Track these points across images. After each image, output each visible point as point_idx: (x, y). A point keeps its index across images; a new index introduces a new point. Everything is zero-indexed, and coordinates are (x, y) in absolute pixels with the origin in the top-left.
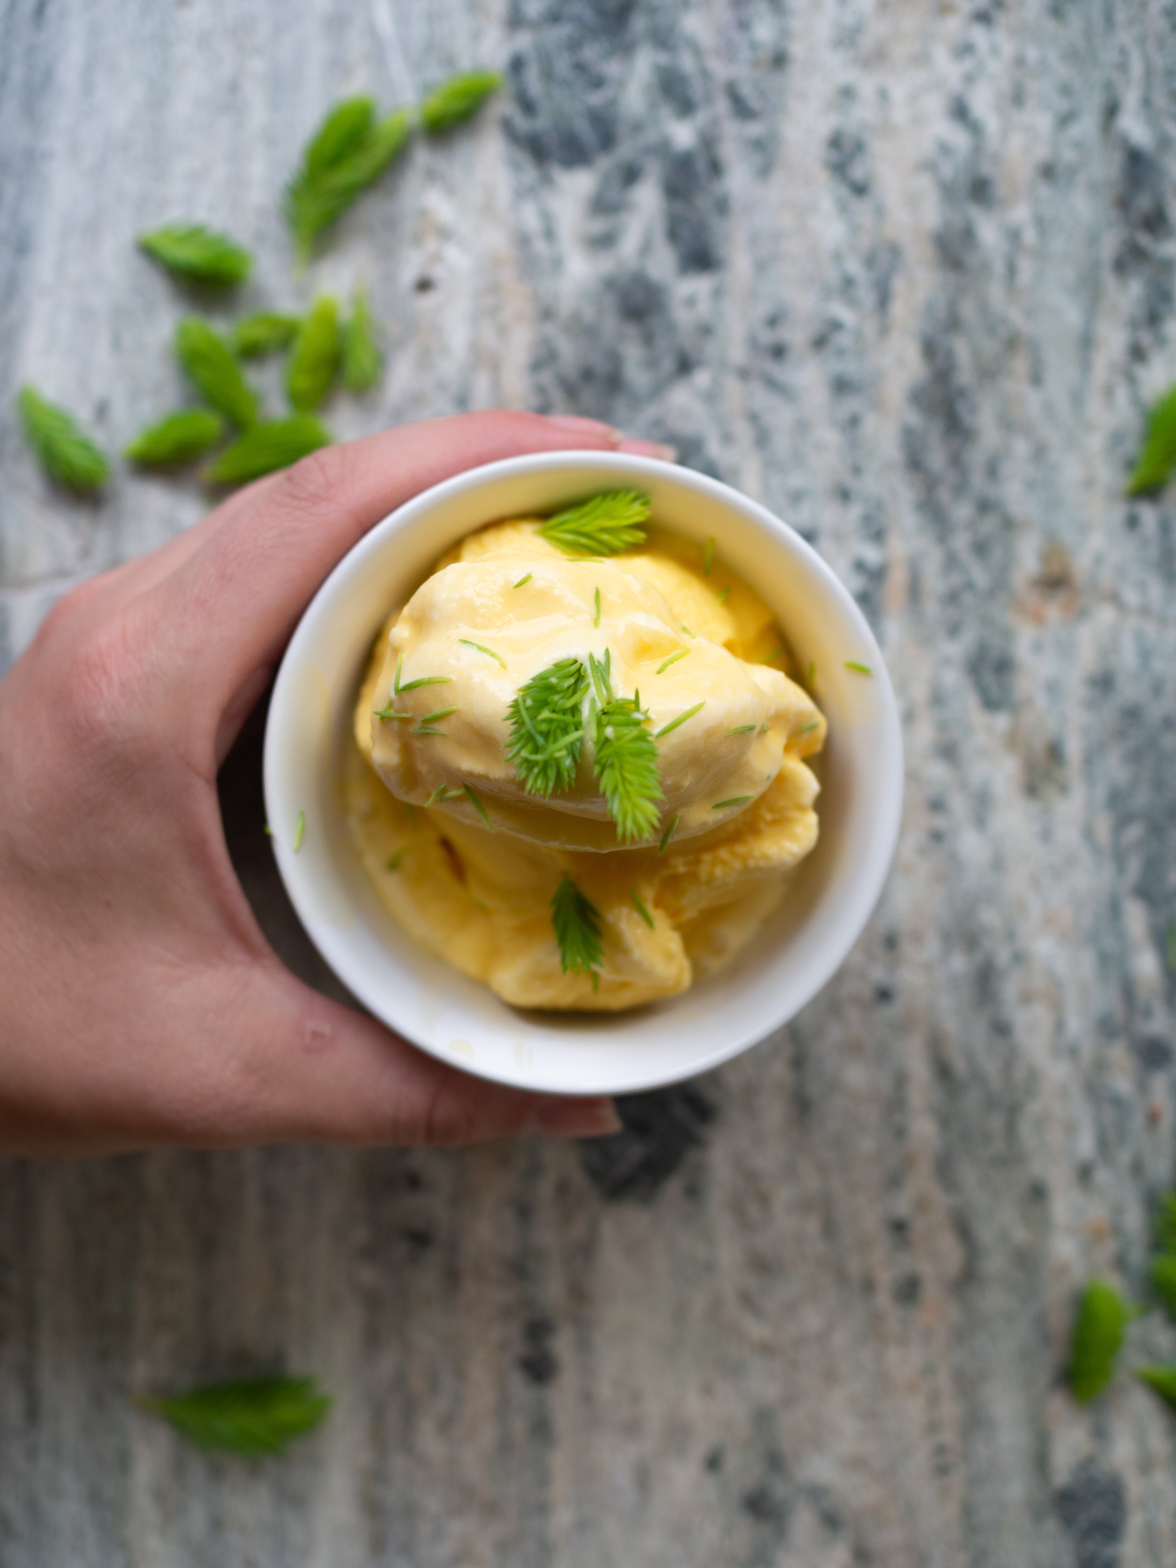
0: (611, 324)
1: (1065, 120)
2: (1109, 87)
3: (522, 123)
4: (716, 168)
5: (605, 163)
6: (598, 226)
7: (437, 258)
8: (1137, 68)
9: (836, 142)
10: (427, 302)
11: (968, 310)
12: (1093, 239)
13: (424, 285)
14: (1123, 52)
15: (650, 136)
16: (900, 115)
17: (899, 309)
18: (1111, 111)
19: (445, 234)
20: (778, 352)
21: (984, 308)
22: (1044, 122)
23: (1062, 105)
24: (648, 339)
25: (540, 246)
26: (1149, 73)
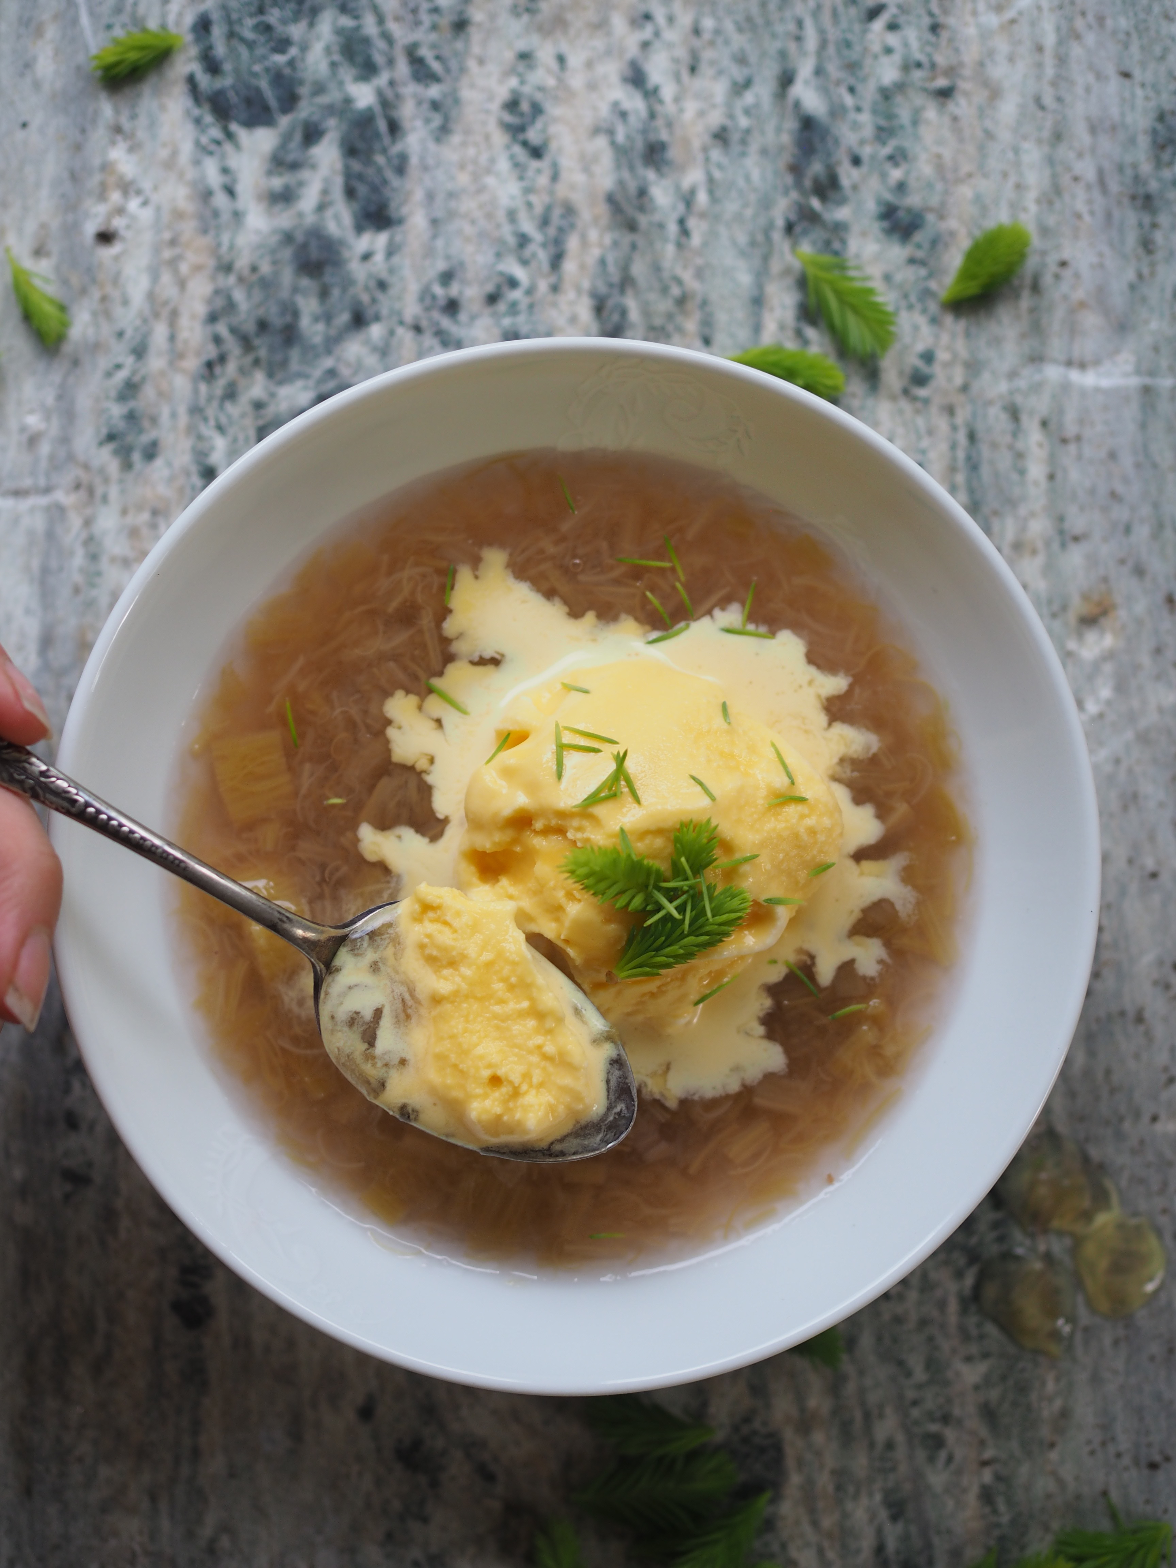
0: (287, 276)
1: (741, 87)
2: (783, 55)
3: (204, 81)
4: (394, 128)
5: (284, 121)
6: (277, 183)
7: (120, 211)
8: (811, 41)
9: (512, 105)
10: (107, 253)
11: (639, 269)
12: (766, 204)
13: (105, 237)
14: (800, 24)
15: (333, 96)
16: (577, 81)
17: (570, 266)
18: (786, 80)
19: (127, 188)
20: (452, 307)
21: (657, 268)
22: (720, 89)
23: (738, 73)
24: (324, 294)
25: (220, 200)
26: (823, 44)
